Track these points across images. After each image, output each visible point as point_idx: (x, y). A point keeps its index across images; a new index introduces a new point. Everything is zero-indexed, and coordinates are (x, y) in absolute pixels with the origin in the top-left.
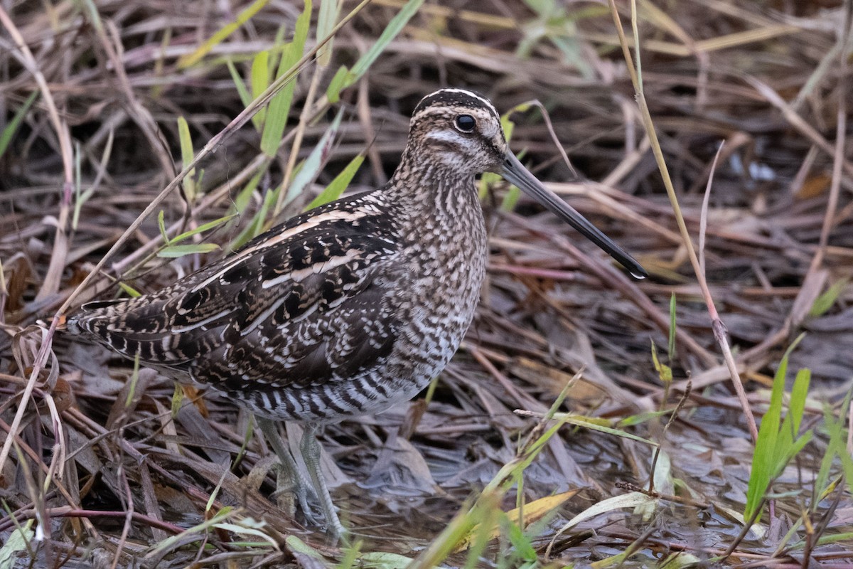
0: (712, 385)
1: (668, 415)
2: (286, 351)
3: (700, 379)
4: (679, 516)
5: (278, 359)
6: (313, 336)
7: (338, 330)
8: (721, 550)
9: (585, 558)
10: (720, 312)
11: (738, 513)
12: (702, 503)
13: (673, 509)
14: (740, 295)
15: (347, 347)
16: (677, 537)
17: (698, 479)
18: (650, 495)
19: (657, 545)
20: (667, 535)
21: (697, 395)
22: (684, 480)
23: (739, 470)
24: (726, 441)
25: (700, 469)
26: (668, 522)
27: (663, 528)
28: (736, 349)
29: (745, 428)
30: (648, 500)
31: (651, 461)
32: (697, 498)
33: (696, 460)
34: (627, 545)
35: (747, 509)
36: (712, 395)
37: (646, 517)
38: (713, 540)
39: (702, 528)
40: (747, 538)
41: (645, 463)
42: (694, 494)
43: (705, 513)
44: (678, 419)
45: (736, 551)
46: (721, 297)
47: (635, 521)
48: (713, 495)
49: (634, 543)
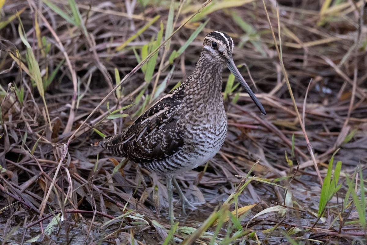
0: (307, 167)
1: (291, 178)
2: (148, 147)
3: (303, 165)
4: (294, 214)
5: (146, 149)
6: (155, 140)
7: (162, 137)
8: (309, 227)
9: (260, 229)
10: (310, 141)
11: (316, 214)
12: (303, 210)
13: (292, 212)
14: (318, 135)
15: (166, 143)
16: (293, 222)
17: (302, 201)
18: (284, 207)
19: (286, 225)
20: (290, 221)
21: (302, 171)
22: (297, 201)
23: (316, 198)
24: (312, 188)
25: (302, 198)
26: (290, 216)
27: (289, 219)
28: (316, 154)
29: (319, 183)
30: (283, 209)
31: (285, 194)
32: (301, 208)
33: (301, 194)
34: (275, 225)
35: (319, 212)
36: (307, 171)
37: (283, 214)
38: (306, 223)
39: (303, 219)
40: (319, 222)
41: (282, 195)
42: (300, 206)
43: (304, 214)
44: (294, 179)
45: (315, 227)
46: (311, 136)
47: (278, 216)
48: (307, 207)
49: (278, 224)
